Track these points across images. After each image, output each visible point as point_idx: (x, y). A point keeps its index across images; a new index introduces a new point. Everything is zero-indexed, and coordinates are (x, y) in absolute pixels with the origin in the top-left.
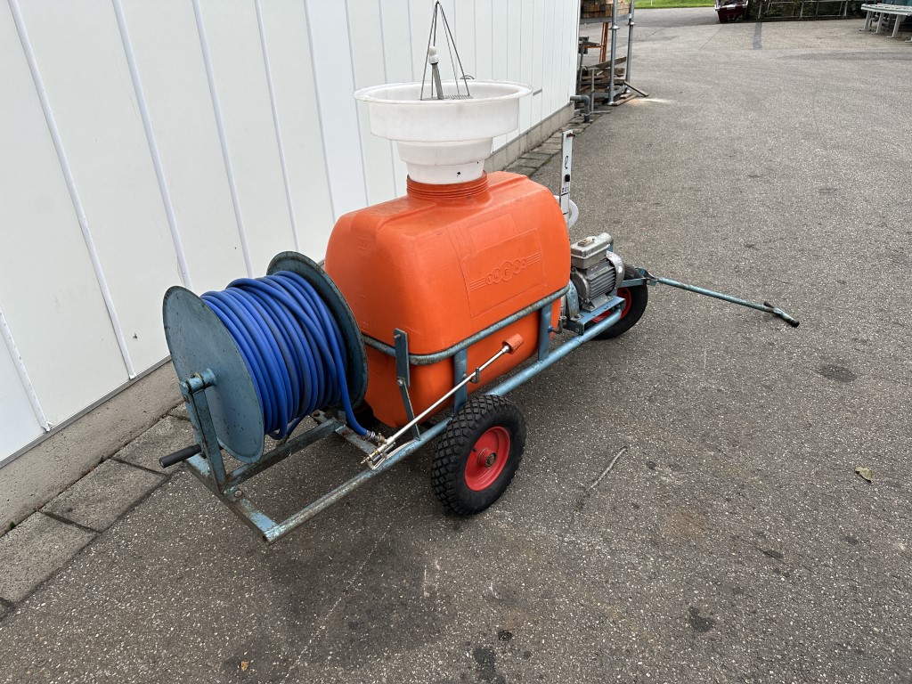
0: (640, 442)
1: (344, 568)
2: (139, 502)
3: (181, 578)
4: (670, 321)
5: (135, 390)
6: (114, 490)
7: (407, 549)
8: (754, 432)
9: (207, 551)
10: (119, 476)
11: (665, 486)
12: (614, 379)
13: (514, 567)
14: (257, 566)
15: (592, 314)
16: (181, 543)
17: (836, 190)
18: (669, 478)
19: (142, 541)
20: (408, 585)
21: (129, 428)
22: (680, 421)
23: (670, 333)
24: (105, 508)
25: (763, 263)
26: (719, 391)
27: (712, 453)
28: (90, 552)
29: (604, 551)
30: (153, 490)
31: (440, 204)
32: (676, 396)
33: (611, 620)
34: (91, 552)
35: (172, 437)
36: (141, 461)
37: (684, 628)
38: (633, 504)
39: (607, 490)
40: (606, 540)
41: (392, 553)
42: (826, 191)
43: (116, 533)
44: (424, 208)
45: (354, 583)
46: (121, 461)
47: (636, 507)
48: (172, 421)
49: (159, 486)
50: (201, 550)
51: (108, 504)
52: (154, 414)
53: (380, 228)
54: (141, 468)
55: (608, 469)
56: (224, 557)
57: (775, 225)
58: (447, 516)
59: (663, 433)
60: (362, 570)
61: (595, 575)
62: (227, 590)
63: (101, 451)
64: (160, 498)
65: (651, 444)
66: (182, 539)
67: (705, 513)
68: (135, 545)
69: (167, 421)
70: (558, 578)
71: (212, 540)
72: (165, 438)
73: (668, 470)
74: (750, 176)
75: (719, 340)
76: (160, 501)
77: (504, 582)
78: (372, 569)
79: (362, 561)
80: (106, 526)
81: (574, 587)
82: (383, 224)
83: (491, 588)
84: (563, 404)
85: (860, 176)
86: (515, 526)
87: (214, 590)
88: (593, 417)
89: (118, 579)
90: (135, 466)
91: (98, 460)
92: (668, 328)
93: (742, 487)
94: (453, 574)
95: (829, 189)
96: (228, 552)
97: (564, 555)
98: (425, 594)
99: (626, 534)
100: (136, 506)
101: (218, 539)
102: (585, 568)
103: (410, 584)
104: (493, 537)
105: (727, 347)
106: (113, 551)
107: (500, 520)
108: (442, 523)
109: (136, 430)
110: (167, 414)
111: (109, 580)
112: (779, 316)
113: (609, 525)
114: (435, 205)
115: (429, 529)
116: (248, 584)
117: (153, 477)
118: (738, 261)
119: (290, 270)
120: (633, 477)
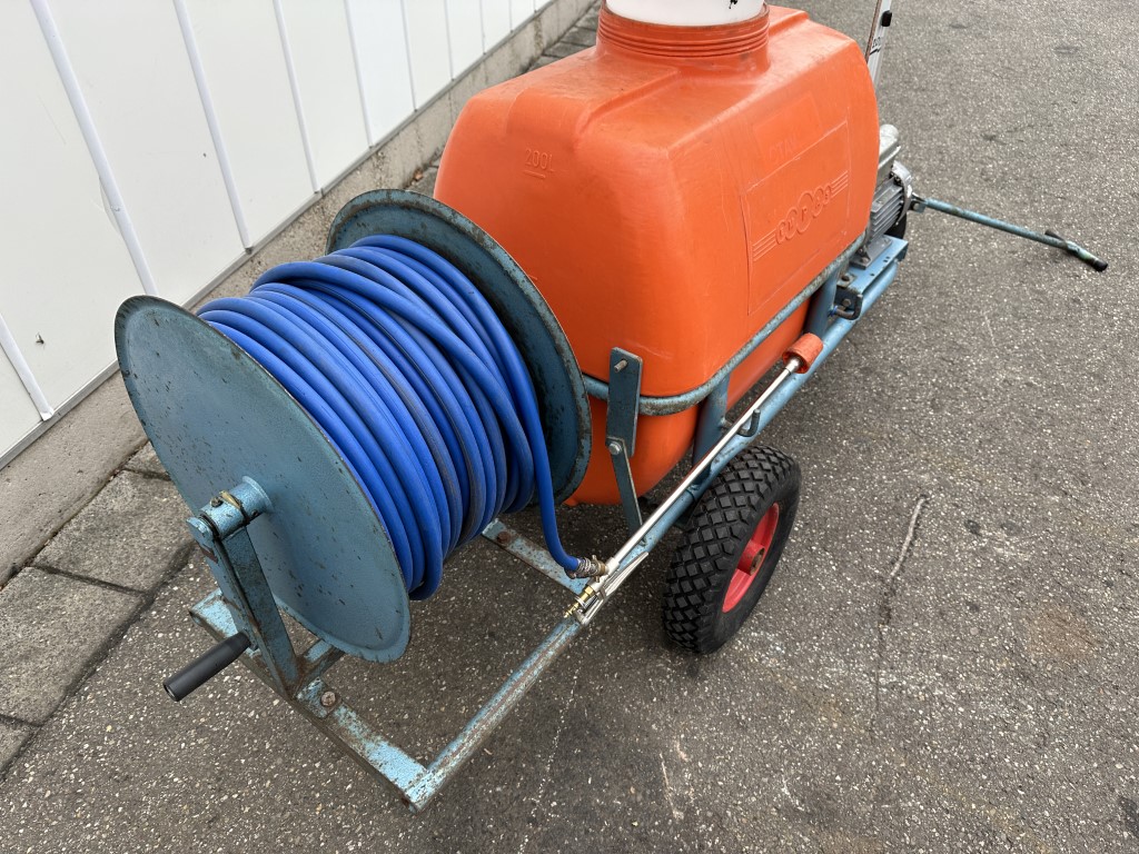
0: (943, 486)
1: (517, 770)
2: (101, 654)
3: (215, 819)
4: (919, 265)
5: (54, 439)
6: (49, 632)
7: (619, 723)
8: (1106, 456)
9: (255, 754)
10: (53, 603)
11: (1006, 565)
12: (867, 371)
13: (811, 742)
14: (355, 778)
15: (868, 271)
16: (200, 741)
17: (1077, 49)
18: (1008, 549)
19: (124, 741)
20: (640, 798)
21: (56, 505)
22: (990, 441)
23: (925, 285)
24: (37, 672)
25: (1019, 165)
26: (1030, 385)
27: (1056, 499)
28: (23, 774)
29: (951, 697)
30: (124, 627)
31: (687, 71)
32: (969, 397)
33: (1004, 837)
34: (26, 775)
35: (139, 513)
36: (91, 566)
37: (1123, 840)
38: (968, 603)
39: (919, 580)
40: (945, 676)
41: (595, 733)
42: (1065, 51)
43: (70, 727)
44: (657, 79)
45: (542, 801)
46: (51, 570)
47: (975, 608)
48: (134, 482)
49: (134, 619)
50: (242, 752)
51: (43, 663)
52: (97, 471)
53: (585, 127)
54: (92, 581)
55: (908, 539)
56: (288, 764)
57: (1014, 104)
58: (670, 649)
59: (971, 465)
60: (552, 774)
61: (949, 748)
62: (310, 838)
63: (8, 556)
64: (141, 642)
65: (960, 487)
66: (201, 730)
67: (1083, 612)
68: (113, 751)
69: (124, 481)
70: (891, 759)
71: (259, 729)
72: (128, 516)
73: (1001, 534)
74: (954, 27)
75: (999, 295)
76: (142, 652)
77: (804, 777)
78: (568, 770)
79: (546, 754)
80: (45, 711)
81: (924, 775)
82: (589, 121)
83: (785, 790)
84: (801, 419)
85: (1101, 27)
86: (791, 662)
87: (285, 840)
88: (856, 442)
89: (91, 831)
90: (80, 578)
91: (6, 572)
92: (920, 276)
93: (1122, 559)
94: (712, 768)
95: (1068, 48)
96: (293, 752)
97: (888, 712)
98: (676, 813)
99: (974, 661)
100: (99, 662)
101: (269, 727)
102: (929, 735)
103: (644, 795)
104: (761, 687)
105: (1015, 308)
106: (70, 769)
107: (764, 651)
108: (666, 664)
109: (69, 505)
110: (121, 468)
111: (75, 837)
112: (1074, 254)
113: (944, 646)
114: (675, 72)
115: (646, 677)
116: (349, 822)
117: (119, 600)
118: (982, 163)
119: (395, 233)
120: (951, 552)
